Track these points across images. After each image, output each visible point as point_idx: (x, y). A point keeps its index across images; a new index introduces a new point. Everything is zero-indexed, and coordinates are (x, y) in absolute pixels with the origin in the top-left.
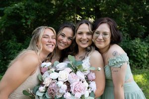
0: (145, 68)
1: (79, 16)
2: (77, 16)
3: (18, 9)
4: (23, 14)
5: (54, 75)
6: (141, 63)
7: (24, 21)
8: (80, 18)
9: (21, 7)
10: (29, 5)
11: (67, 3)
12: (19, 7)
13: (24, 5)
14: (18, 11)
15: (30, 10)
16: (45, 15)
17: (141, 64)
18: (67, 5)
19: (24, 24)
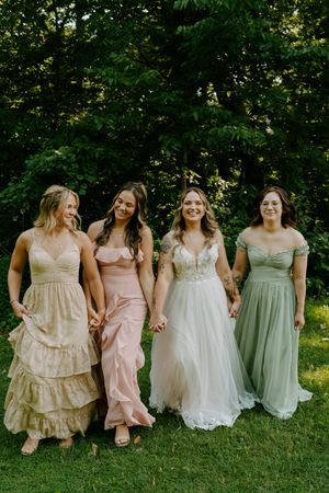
1: (193, 174)
2: (189, 174)
3: (64, 162)
8: (195, 178)
9: (68, 157)
10: (84, 152)
12: (64, 158)
13: (74, 152)
14: (65, 168)
15: (86, 161)
16: (118, 172)
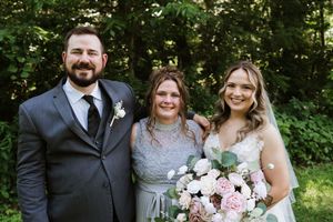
4: (11, 53)
5: (194, 186)
7: (15, 70)
11: (114, 29)
18: (113, 33)
19: (14, 78)
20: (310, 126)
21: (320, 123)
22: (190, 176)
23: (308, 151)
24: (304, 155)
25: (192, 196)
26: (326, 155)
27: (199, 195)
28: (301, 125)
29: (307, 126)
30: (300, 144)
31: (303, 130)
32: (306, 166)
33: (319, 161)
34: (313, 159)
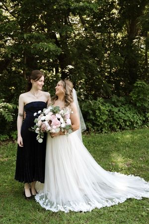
0: (105, 133)
5: (43, 118)
6: (101, 126)
17: (102, 128)
20: (121, 110)
21: (127, 109)
22: (43, 115)
23: (118, 124)
24: (115, 126)
25: (42, 121)
26: (128, 126)
27: (44, 121)
28: (116, 110)
29: (119, 111)
30: (114, 120)
31: (116, 113)
32: (116, 132)
33: (124, 129)
34: (120, 128)
